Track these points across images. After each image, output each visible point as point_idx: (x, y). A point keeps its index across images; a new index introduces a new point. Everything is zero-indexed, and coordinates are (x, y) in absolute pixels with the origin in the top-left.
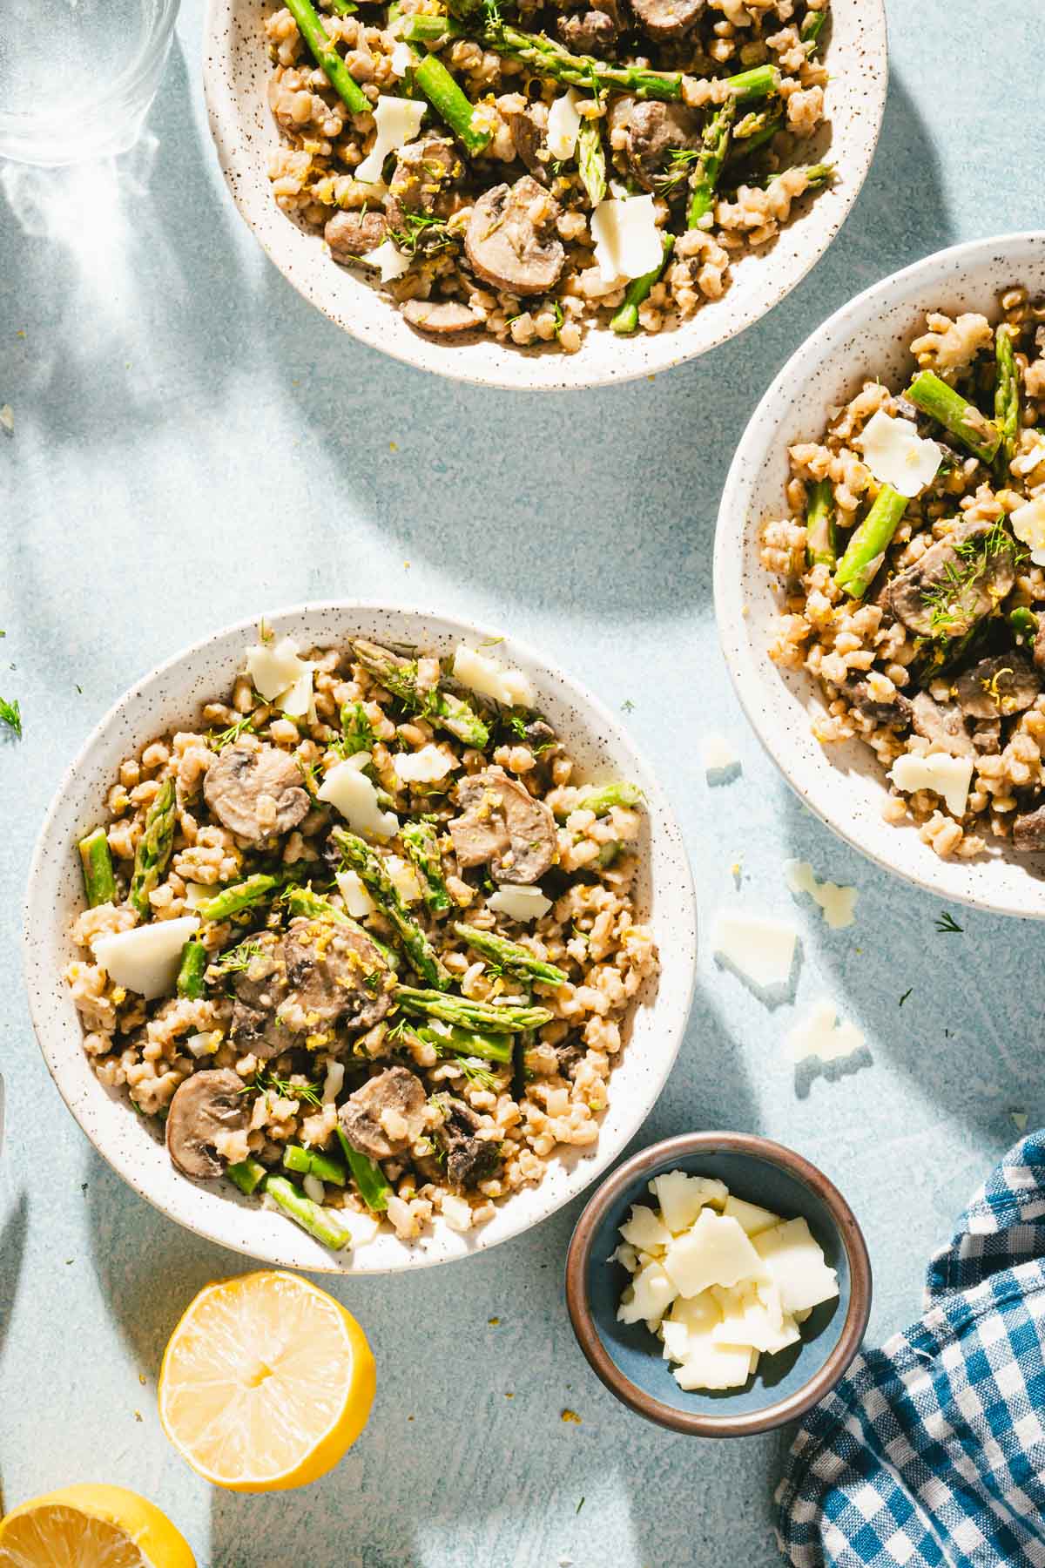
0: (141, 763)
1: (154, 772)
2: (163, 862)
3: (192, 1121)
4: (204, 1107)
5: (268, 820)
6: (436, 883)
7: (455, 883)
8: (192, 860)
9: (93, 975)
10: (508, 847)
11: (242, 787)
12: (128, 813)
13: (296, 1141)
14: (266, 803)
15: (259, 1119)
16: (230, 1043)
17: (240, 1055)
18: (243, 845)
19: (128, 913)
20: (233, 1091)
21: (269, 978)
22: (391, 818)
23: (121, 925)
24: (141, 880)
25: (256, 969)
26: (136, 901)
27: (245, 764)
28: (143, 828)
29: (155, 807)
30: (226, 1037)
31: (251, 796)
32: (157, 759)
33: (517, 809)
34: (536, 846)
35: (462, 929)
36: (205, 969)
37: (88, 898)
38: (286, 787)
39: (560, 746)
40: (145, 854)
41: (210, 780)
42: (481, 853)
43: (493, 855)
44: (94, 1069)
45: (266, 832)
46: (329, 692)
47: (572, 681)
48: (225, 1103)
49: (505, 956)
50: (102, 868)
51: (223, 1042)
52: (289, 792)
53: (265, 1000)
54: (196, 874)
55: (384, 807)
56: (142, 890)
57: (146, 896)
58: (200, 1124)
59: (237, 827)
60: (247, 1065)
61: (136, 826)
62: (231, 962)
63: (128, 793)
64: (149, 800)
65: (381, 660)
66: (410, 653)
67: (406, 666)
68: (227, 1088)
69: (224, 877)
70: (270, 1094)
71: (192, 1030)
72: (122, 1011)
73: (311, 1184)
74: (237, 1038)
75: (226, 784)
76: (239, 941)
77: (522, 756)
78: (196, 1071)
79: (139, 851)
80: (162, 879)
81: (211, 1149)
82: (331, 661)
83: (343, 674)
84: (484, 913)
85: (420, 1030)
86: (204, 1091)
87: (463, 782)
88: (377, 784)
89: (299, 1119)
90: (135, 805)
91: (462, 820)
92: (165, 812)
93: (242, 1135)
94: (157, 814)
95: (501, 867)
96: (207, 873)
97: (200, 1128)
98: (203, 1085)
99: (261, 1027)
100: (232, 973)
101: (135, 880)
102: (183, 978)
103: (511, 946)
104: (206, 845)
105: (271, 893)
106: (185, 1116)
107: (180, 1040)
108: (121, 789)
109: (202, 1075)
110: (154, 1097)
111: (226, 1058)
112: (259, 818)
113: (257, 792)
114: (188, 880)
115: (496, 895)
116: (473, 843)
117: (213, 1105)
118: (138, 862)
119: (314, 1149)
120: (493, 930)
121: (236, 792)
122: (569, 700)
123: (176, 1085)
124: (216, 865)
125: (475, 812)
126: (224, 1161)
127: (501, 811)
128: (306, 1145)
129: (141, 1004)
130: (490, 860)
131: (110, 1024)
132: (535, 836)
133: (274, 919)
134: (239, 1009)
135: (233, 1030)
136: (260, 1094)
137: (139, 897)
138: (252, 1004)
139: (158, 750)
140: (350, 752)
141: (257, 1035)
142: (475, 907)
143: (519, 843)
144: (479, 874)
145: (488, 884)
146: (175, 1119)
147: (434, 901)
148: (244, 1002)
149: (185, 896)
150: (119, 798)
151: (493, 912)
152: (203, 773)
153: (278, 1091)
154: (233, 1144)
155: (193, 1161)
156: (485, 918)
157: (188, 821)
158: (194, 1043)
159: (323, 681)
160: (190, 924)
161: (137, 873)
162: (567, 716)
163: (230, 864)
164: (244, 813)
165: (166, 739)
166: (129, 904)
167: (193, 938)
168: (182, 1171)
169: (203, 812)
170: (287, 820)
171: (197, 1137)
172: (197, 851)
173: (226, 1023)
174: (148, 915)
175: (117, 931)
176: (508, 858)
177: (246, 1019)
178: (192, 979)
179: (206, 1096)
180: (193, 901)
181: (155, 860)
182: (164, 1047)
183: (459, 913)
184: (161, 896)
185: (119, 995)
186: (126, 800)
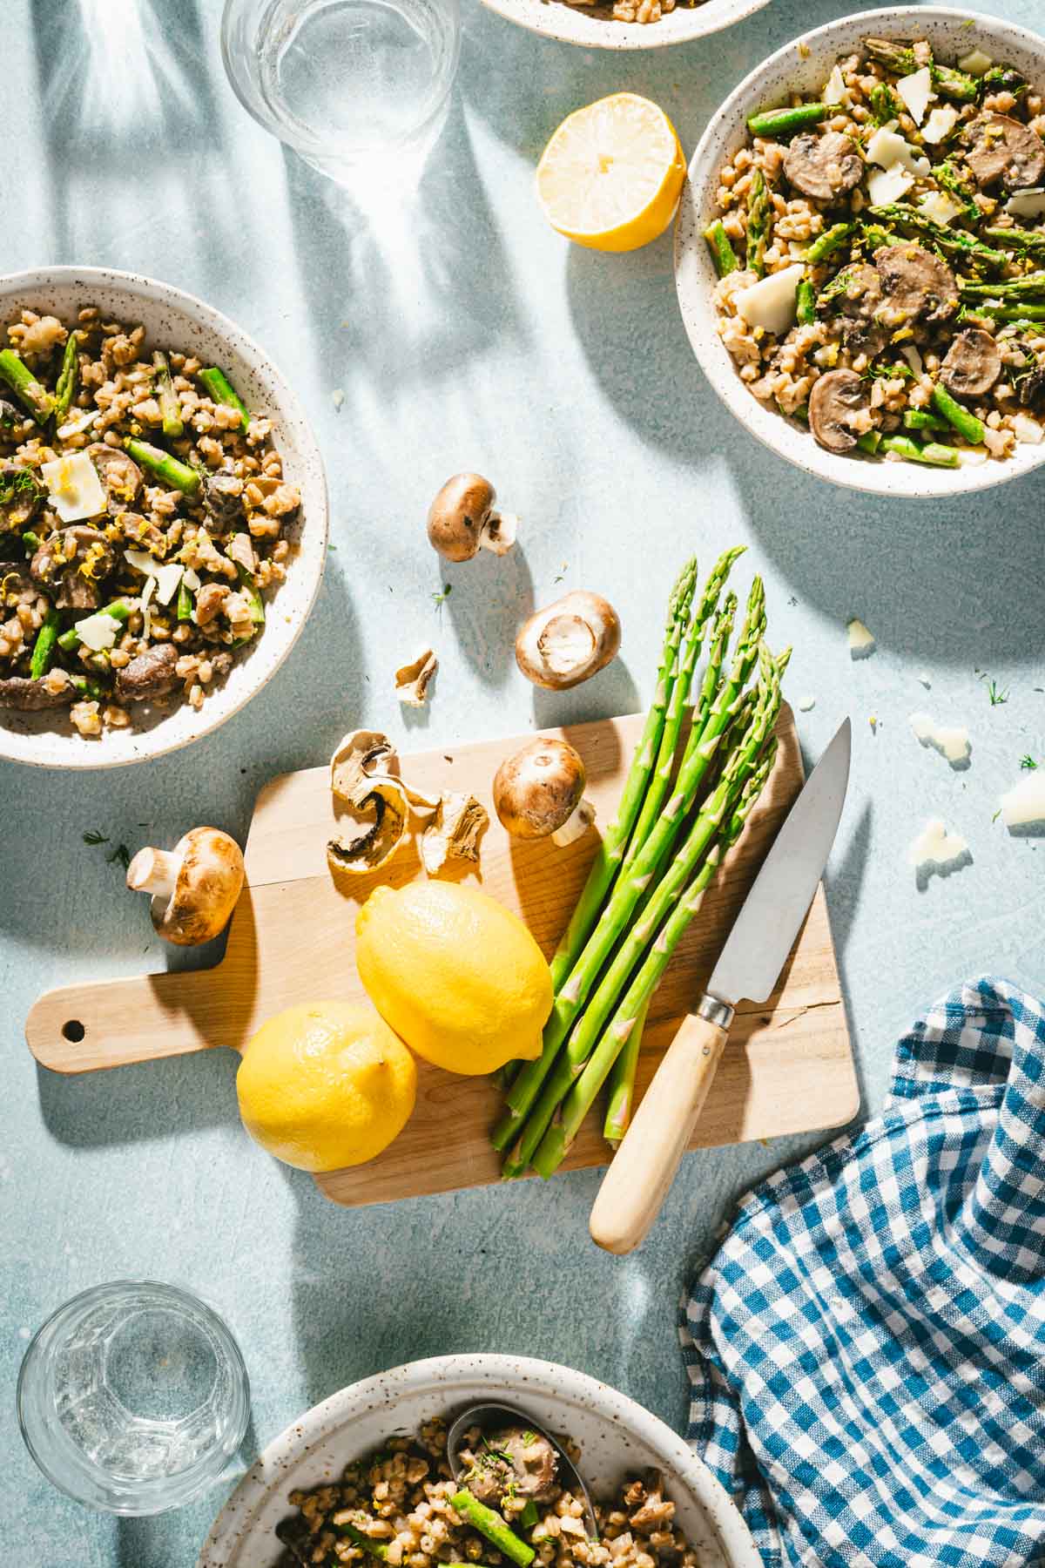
0: (734, 167)
1: (746, 170)
2: (767, 230)
3: (827, 408)
4: (835, 396)
5: (838, 180)
6: (967, 199)
7: (979, 198)
8: (789, 224)
9: (738, 323)
10: (1011, 163)
11: (812, 163)
12: (733, 205)
13: (908, 407)
14: (833, 170)
15: (877, 399)
16: (845, 350)
17: (853, 357)
18: (821, 205)
19: (750, 275)
20: (854, 381)
21: (862, 295)
22: (924, 161)
23: (748, 283)
24: (754, 249)
25: (853, 291)
26: (754, 266)
27: (809, 147)
28: (747, 212)
29: (753, 192)
30: (842, 346)
31: (820, 168)
32: (745, 162)
33: (1014, 133)
34: (1033, 156)
35: (990, 231)
36: (816, 299)
37: (719, 272)
38: (843, 156)
39: (1030, 87)
40: (753, 229)
41: (788, 163)
42: (995, 172)
43: (1003, 171)
44: (750, 390)
45: (837, 190)
46: (856, 85)
47: (1031, 34)
48: (847, 391)
49: (1027, 241)
50: (724, 247)
51: (840, 352)
52: (848, 159)
53: (864, 311)
54: (794, 234)
55: (916, 156)
56: (756, 256)
57: (761, 259)
58: (834, 410)
59: (815, 192)
60: (862, 361)
61: (741, 212)
62: (833, 289)
63: (730, 190)
64: (747, 190)
65: (889, 50)
66: (909, 44)
67: (906, 52)
68: (848, 380)
69: (815, 230)
70: (880, 380)
71: (817, 346)
72: (763, 343)
73: (926, 435)
74: (850, 344)
75: (801, 163)
76: (836, 274)
77: (1006, 97)
78: (822, 374)
79: (748, 229)
80: (769, 244)
81: (846, 428)
82: (853, 62)
83: (862, 70)
84: (1004, 217)
85: (978, 309)
86: (832, 386)
87: (968, 128)
88: (907, 141)
89: (905, 391)
90: (736, 198)
91: (975, 152)
92: (760, 193)
93: (865, 413)
94: (755, 196)
95: (1010, 178)
96: (801, 230)
97: (834, 413)
98: (830, 382)
99: (864, 332)
100: (837, 297)
101: (749, 252)
102: (801, 311)
103: (1030, 234)
104: (795, 212)
105: (849, 236)
106: (822, 406)
107: (808, 353)
108: (724, 189)
109: (828, 375)
110: (794, 399)
111: (844, 362)
112: (831, 181)
113: (825, 164)
114: (787, 241)
115: (1010, 200)
116: (988, 168)
117: (840, 394)
118: (749, 235)
119: (923, 409)
120: (1013, 227)
121: (809, 167)
122: (1031, 49)
123: (810, 387)
124: (807, 222)
125: (982, 144)
126: (855, 433)
127: (1002, 138)
128: (917, 408)
129: (772, 338)
130: (1001, 175)
131: (756, 356)
132: (1031, 149)
133: (856, 254)
134: (847, 323)
135: (846, 338)
136: (873, 381)
137: (755, 262)
138: (854, 317)
139: (744, 155)
140: (883, 123)
141: (863, 339)
142: (996, 213)
143: (1020, 157)
144: (996, 187)
145: (1003, 193)
146: (813, 411)
147: (969, 213)
148: (848, 317)
149: (789, 253)
150: (724, 195)
151: (1010, 215)
152: (781, 162)
153: (886, 376)
154: (861, 419)
155: (833, 439)
156: (1005, 220)
157: (778, 199)
158: (819, 355)
159: (851, 78)
160: (798, 271)
161: (750, 245)
162: (1032, 62)
163: (817, 219)
164: (818, 181)
165: (749, 146)
166: (749, 268)
167: (801, 281)
168: (826, 447)
169: (788, 189)
170: (849, 180)
171: (833, 420)
172: (791, 218)
173: (838, 336)
174: (764, 271)
175: (746, 287)
176: (1014, 170)
177: (853, 329)
178: (807, 311)
179: (835, 389)
180: (796, 253)
181: (761, 232)
182: (798, 361)
183: (989, 220)
184: (771, 256)
185: (759, 332)
186: (730, 196)
